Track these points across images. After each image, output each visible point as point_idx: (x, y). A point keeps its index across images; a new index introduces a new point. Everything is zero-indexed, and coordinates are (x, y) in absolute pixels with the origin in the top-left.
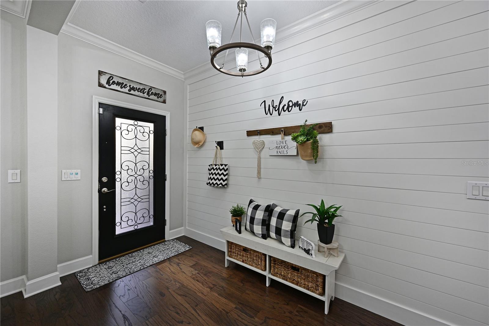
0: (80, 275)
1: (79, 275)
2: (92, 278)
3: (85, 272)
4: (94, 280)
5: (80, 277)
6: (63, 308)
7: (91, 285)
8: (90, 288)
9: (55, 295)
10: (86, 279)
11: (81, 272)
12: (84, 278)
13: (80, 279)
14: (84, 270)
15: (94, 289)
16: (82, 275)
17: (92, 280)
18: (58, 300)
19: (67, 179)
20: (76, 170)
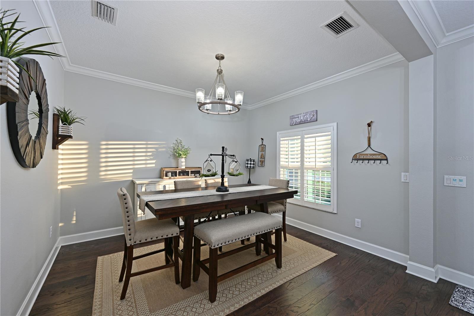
0: (461, 290)
1: (459, 288)
2: (469, 300)
3: (467, 291)
4: (469, 303)
5: (458, 291)
6: (418, 296)
7: (460, 304)
8: (457, 305)
9: (423, 285)
10: (462, 296)
11: (464, 288)
12: (461, 295)
13: (456, 292)
14: (469, 289)
15: (458, 308)
16: (463, 291)
17: (467, 301)
18: (422, 289)
19: (450, 185)
20: (460, 177)
